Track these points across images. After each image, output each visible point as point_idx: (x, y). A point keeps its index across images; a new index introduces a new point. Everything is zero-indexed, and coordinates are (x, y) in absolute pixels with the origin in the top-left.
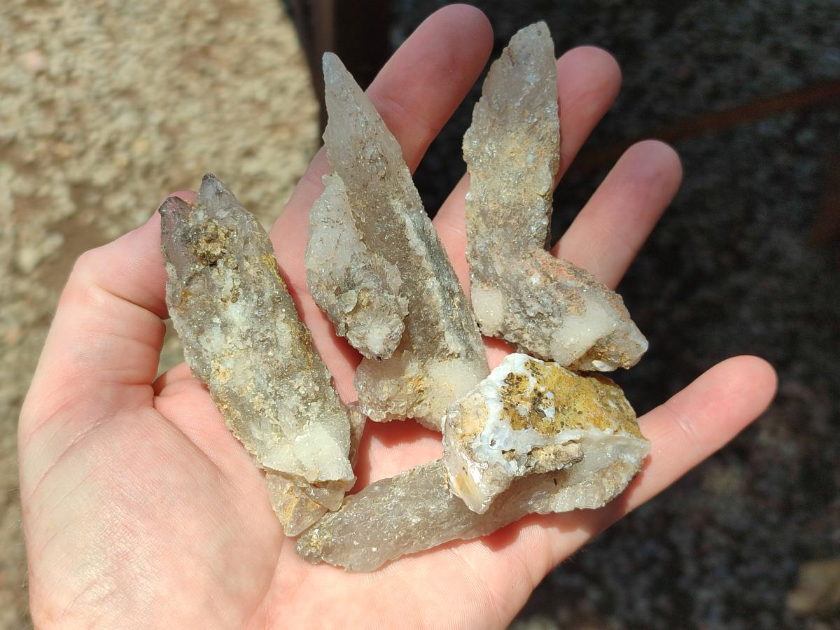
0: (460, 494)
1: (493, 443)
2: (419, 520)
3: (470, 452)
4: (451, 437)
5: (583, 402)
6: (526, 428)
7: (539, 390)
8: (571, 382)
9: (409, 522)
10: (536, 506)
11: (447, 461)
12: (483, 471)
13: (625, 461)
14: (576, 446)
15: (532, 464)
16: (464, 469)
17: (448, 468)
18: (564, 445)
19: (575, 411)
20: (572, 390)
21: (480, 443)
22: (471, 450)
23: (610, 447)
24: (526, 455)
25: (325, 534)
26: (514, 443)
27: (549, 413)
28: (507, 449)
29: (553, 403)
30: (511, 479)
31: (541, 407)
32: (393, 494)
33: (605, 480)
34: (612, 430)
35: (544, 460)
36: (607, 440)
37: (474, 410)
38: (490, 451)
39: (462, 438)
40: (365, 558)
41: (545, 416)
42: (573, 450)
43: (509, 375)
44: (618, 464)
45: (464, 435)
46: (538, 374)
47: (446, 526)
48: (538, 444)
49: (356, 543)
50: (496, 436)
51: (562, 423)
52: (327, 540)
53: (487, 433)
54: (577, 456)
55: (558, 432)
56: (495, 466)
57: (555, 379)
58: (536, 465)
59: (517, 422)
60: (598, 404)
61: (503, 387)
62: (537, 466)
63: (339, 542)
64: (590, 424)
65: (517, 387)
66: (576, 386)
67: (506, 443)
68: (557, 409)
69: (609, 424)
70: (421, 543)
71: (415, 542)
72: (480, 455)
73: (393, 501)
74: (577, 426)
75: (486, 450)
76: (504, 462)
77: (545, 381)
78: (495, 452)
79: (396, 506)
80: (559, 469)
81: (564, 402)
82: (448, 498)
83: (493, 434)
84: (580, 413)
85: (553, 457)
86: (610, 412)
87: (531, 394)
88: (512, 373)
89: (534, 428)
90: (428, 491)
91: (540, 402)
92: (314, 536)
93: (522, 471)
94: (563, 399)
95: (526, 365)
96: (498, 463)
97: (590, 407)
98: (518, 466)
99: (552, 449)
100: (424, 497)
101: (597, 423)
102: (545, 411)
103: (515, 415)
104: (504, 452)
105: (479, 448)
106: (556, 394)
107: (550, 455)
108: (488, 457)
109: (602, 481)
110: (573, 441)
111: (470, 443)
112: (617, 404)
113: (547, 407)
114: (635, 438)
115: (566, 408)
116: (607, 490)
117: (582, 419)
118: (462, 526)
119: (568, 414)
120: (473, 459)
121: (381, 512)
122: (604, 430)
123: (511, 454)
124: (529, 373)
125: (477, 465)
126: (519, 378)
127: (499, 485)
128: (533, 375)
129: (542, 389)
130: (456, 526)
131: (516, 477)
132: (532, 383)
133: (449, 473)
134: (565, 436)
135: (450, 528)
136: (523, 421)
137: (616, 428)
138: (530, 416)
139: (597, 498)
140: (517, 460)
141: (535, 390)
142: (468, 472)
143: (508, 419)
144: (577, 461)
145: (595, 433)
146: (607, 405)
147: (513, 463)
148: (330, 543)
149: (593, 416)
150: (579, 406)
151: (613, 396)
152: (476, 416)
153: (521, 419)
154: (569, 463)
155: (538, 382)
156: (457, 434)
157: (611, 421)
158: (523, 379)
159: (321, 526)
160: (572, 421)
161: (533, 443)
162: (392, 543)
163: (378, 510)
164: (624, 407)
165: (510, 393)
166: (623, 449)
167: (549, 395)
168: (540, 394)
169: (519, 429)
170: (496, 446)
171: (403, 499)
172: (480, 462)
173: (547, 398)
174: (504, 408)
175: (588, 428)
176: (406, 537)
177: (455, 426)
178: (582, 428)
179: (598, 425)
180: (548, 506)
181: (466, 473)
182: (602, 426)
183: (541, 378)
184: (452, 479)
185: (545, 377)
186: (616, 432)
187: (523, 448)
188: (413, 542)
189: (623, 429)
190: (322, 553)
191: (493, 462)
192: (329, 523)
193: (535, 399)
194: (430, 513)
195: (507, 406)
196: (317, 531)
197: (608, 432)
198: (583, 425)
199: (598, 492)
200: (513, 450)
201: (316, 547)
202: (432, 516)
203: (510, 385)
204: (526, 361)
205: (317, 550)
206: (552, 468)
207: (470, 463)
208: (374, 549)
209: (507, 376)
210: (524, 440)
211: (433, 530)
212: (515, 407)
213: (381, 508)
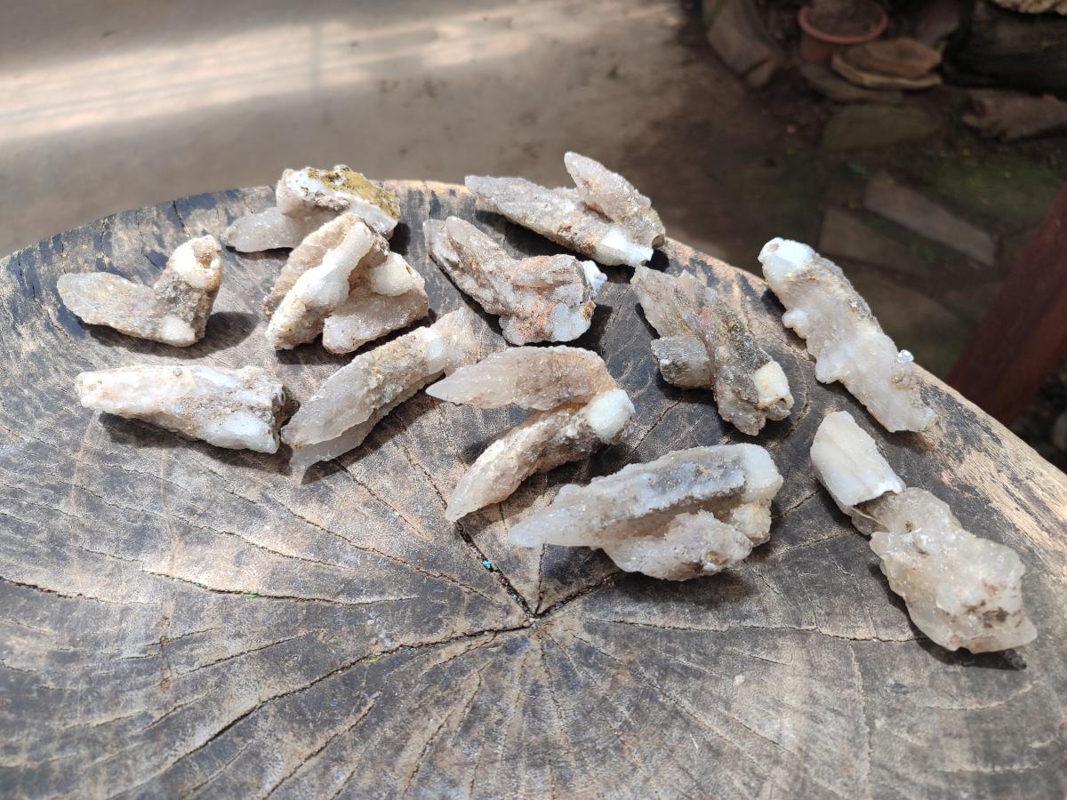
1: (297, 181)
15: (317, 200)
18: (339, 198)
21: (291, 179)
23: (368, 213)
24: (314, 194)
26: (309, 185)
28: (304, 186)
36: (367, 208)
48: (323, 191)
59: (313, 175)
67: (304, 183)
74: (349, 193)
75: (292, 183)
78: (297, 186)
83: (298, 177)
85: (329, 200)
99: (330, 197)
104: (302, 188)
108: (292, 186)
110: (344, 199)
123: (305, 190)
134: (340, 194)
140: (308, 194)
153: (316, 175)
154: (337, 207)
161: (319, 189)
169: (312, 179)
178: (352, 194)
187: (313, 189)
200: (307, 188)
210: (314, 185)
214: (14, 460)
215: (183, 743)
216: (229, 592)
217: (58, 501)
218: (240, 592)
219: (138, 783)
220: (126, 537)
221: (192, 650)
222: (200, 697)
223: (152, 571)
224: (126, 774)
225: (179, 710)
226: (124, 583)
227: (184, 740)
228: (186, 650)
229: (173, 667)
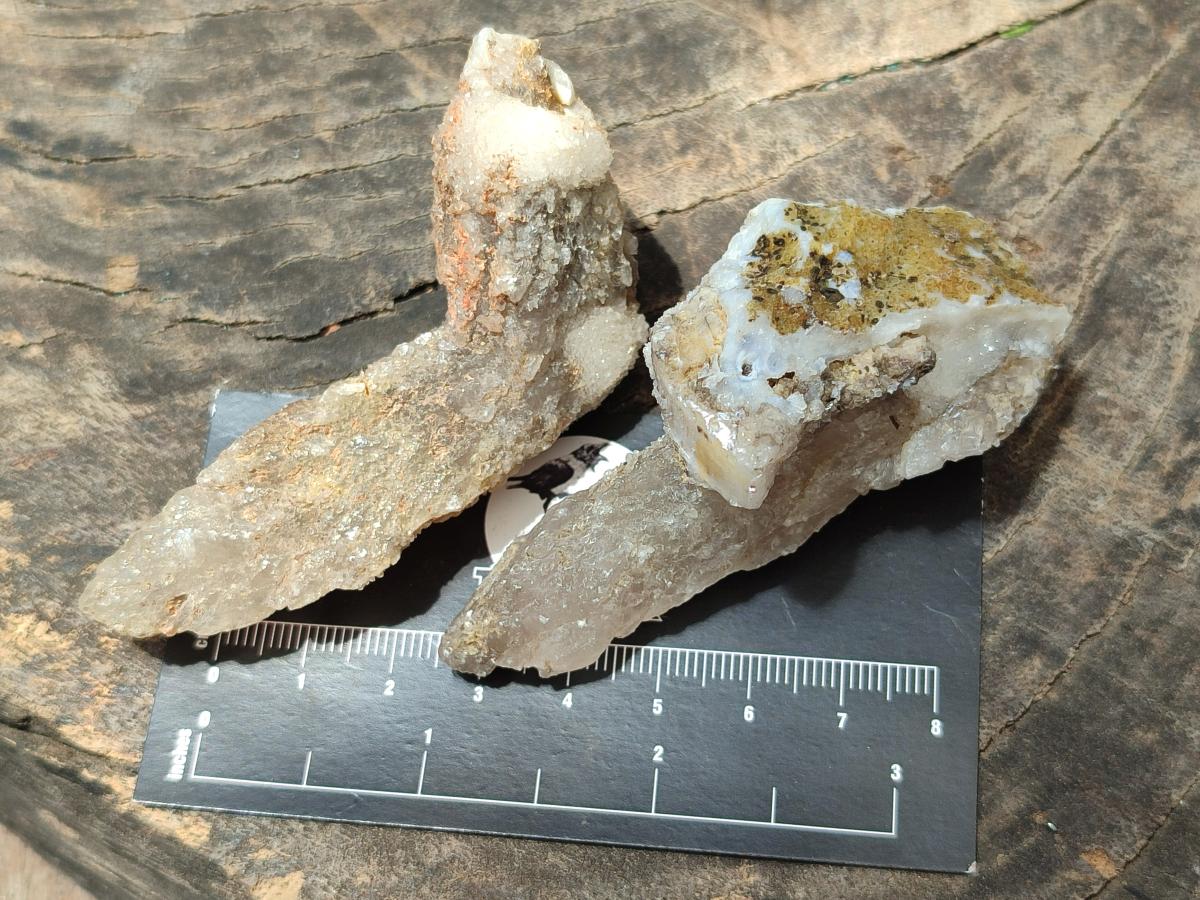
0: (710, 483)
1: (746, 370)
2: (651, 550)
3: (705, 395)
4: (666, 380)
5: (916, 258)
6: (806, 326)
7: (820, 253)
8: (886, 227)
9: (636, 559)
10: (870, 476)
11: (672, 426)
12: (736, 425)
13: (1023, 355)
14: (919, 342)
15: (836, 393)
16: (700, 430)
17: (677, 441)
18: (893, 345)
19: (902, 277)
20: (889, 241)
21: (721, 375)
22: (706, 391)
23: (987, 332)
24: (819, 379)
25: (485, 616)
26: (789, 359)
27: (850, 290)
28: (776, 375)
29: (853, 271)
30: (799, 429)
31: (831, 284)
32: (591, 513)
33: (991, 398)
34: (982, 297)
35: (859, 381)
36: (979, 319)
37: (700, 318)
38: (743, 386)
39: (686, 373)
40: (569, 644)
41: (843, 297)
42: (913, 351)
43: (759, 241)
44: (1012, 362)
45: (690, 369)
46: (816, 224)
47: (706, 552)
48: (840, 352)
49: (543, 619)
50: (751, 355)
51: (879, 305)
52: (491, 625)
53: (732, 354)
54: (922, 360)
55: (875, 321)
56: (760, 411)
57: (851, 227)
58: (842, 393)
59: (786, 319)
60: (945, 256)
61: (751, 264)
62: (847, 396)
63: (514, 625)
64: (936, 295)
65: (778, 258)
66: (897, 233)
67: (773, 363)
68: (864, 282)
69: (974, 288)
70: (667, 594)
71: (657, 593)
72: (726, 398)
73: (595, 526)
74: (910, 304)
75: (737, 385)
76: (777, 400)
77: (831, 236)
78: (755, 387)
79: (601, 534)
80: (891, 392)
81: (876, 266)
82: (694, 497)
83: (742, 353)
84: (913, 279)
85: (874, 371)
86: (972, 266)
87: (805, 264)
88: (764, 236)
89: (821, 323)
90: (653, 493)
91: (828, 275)
92: (467, 624)
93: (817, 410)
94: (875, 261)
95: (787, 214)
96: (765, 404)
97: (932, 265)
98: (807, 403)
99: (868, 358)
100: (648, 505)
101: (952, 289)
102: (842, 289)
103: (778, 306)
104: (773, 382)
105: (721, 384)
106: (859, 254)
107: (867, 369)
108: (741, 397)
109: (984, 399)
110: (910, 335)
111: (702, 379)
112: (987, 252)
113: (843, 281)
114: (1034, 304)
115: (884, 276)
116: (998, 415)
117: (918, 290)
118: (738, 546)
119: (889, 286)
120: (714, 408)
121: (575, 553)
122: (966, 300)
123: (788, 381)
124: (794, 227)
125: (723, 416)
126: (779, 242)
127: (773, 443)
128: (803, 229)
129: (826, 250)
130: (724, 547)
131: (807, 423)
132: (805, 242)
133: (681, 449)
134: (889, 328)
135: (715, 554)
136: (798, 315)
137: (990, 291)
138: (810, 303)
139: (980, 434)
140: (803, 392)
141: (813, 254)
142: (709, 433)
143: (764, 315)
144: (925, 369)
145: (949, 310)
146: (966, 258)
147: (797, 401)
148: (497, 630)
149: (939, 280)
150: (909, 269)
151: (976, 239)
152: (705, 327)
153: (792, 311)
154: (909, 377)
155: (816, 239)
156: (675, 369)
157: (976, 280)
158: (787, 241)
159: (476, 603)
160: (898, 297)
161: (828, 352)
162: (610, 606)
163: (570, 549)
164: (1001, 255)
165: (765, 271)
166: (1014, 332)
167: (844, 258)
168: (825, 261)
169: (793, 332)
170: (753, 374)
171: (610, 519)
172: (730, 410)
173: (840, 265)
174: (755, 298)
175: (932, 302)
176: (637, 588)
177: (667, 355)
178: (922, 305)
179: (952, 295)
180: (891, 471)
181: (706, 436)
182: (962, 294)
183: (822, 230)
184: (689, 457)
185: (829, 226)
186: (990, 299)
187: (809, 367)
188: (653, 594)
189: (1005, 292)
190: (490, 652)
191: (756, 405)
192: (487, 595)
193: (816, 270)
194: (667, 534)
195: (760, 294)
196: (469, 613)
197: (976, 301)
198: (922, 300)
199: (981, 421)
200: (790, 375)
201: (475, 643)
202: (673, 537)
203: (764, 258)
204: (787, 207)
205: (480, 649)
206: (877, 393)
207: (707, 416)
208: (581, 623)
209: (756, 244)
210: (809, 350)
211: (682, 564)
212: (776, 292)
213: (575, 546)
214: (192, 77)
215: (1168, 309)
216: (972, 45)
217: (402, 91)
218: (996, 34)
219: (1155, 412)
220: (639, 72)
221: (1013, 166)
222: (1117, 226)
223: (771, 93)
224: (1115, 412)
225: (1101, 266)
226: (735, 147)
227: (1167, 303)
228: (1001, 174)
229: (1009, 213)
